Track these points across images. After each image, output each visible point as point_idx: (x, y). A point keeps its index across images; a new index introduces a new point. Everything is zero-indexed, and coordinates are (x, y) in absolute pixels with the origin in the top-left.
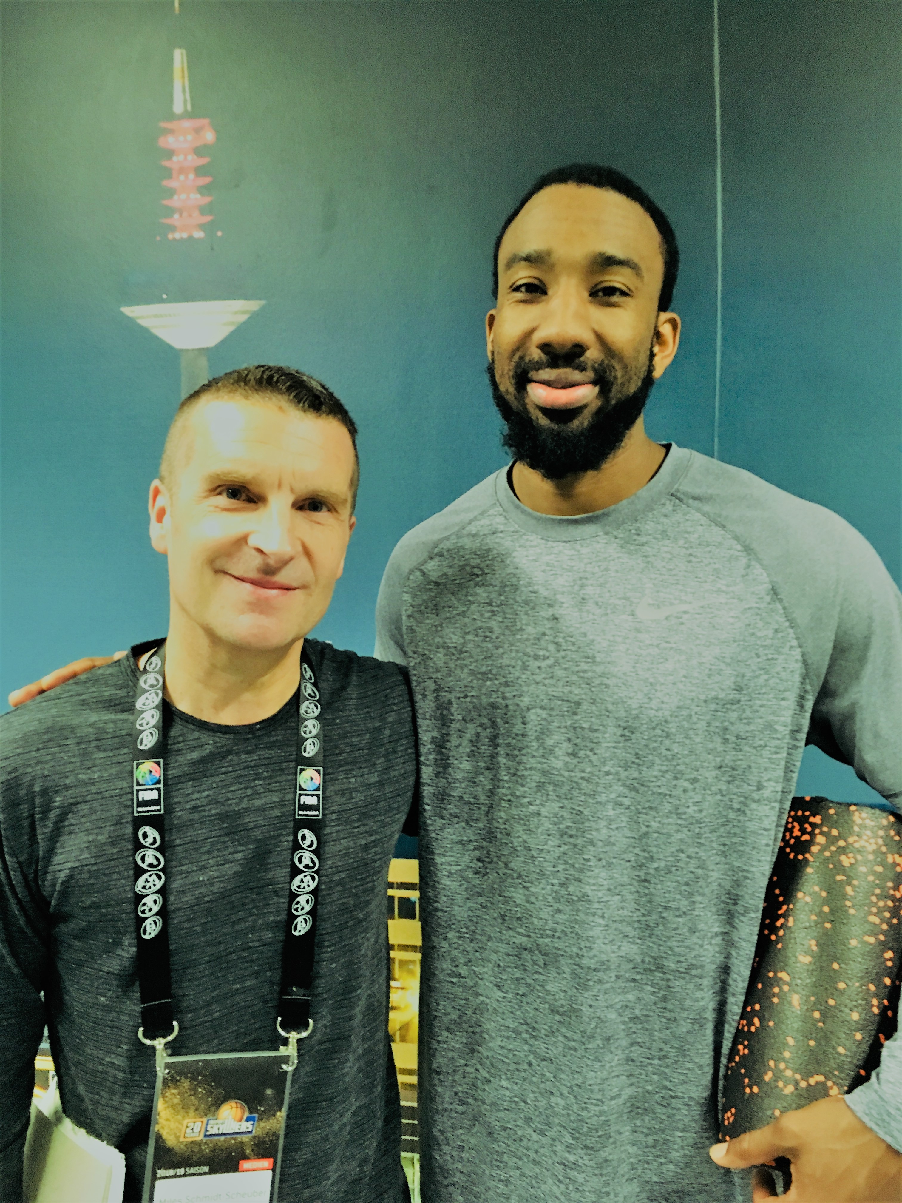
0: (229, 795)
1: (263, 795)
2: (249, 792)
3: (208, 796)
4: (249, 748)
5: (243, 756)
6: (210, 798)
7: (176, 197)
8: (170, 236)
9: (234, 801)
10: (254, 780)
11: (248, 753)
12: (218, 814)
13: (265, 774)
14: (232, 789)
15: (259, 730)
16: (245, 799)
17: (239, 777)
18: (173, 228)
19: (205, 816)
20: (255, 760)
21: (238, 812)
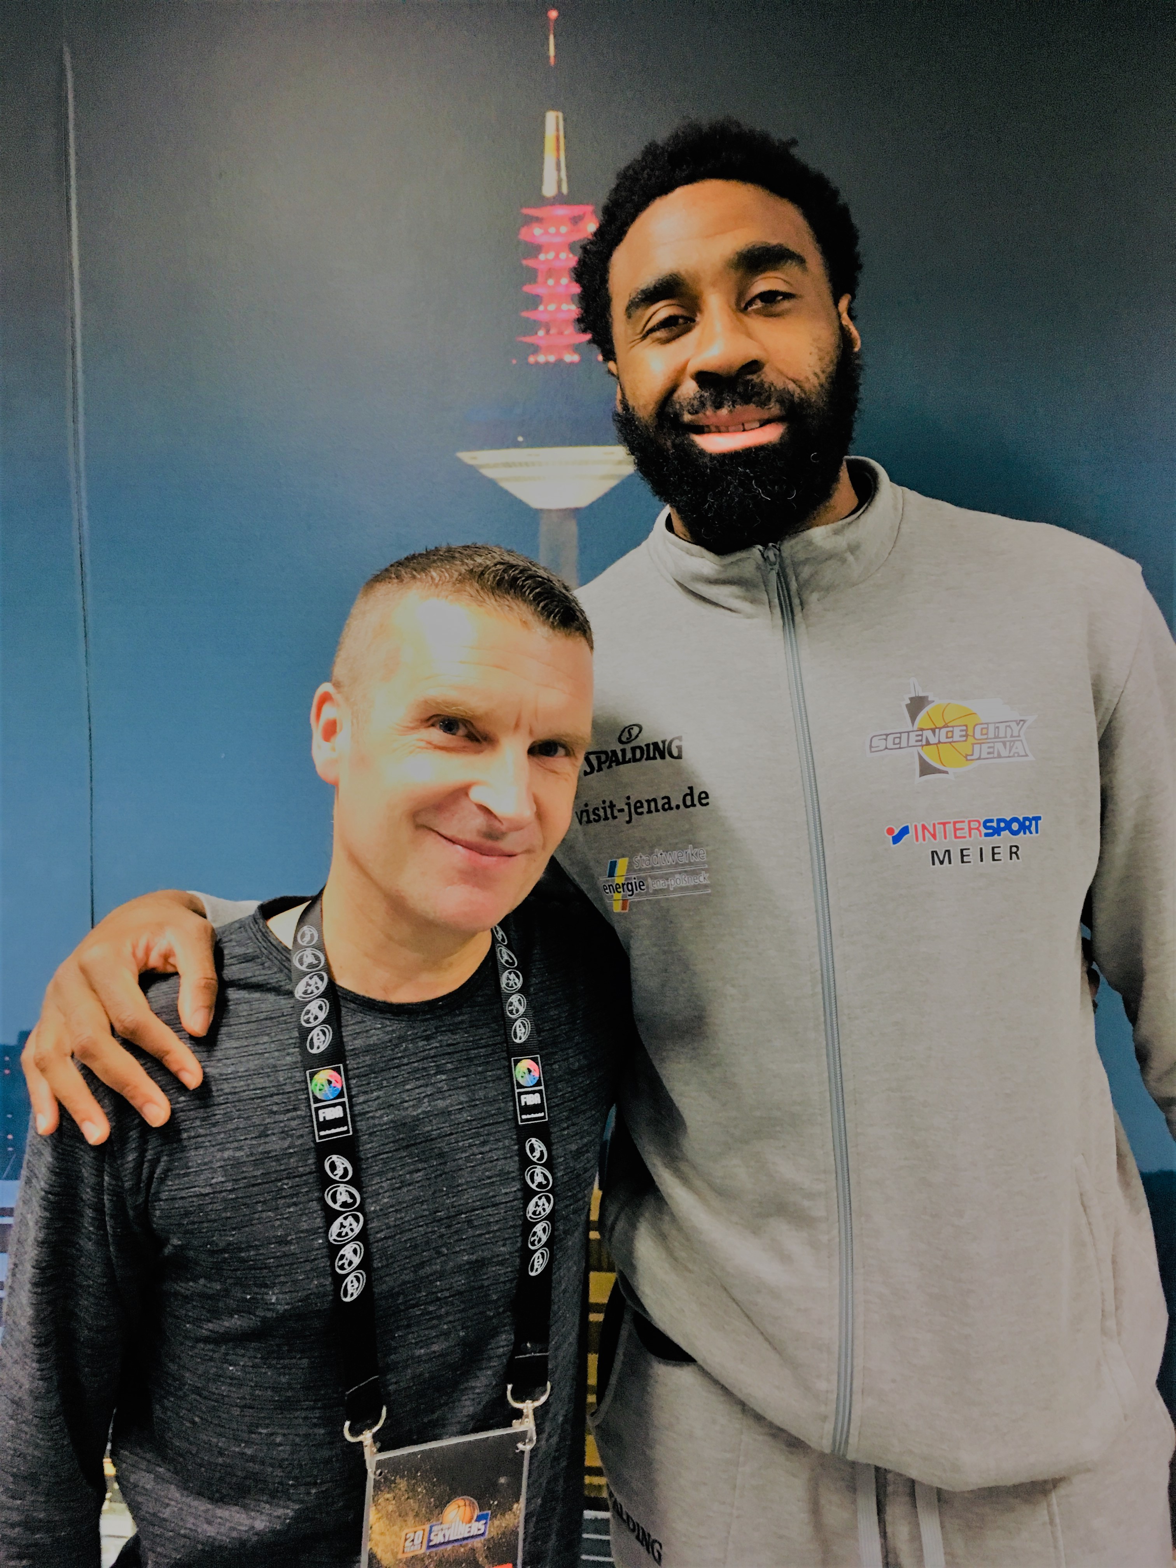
0: (405, 1096)
1: (447, 1094)
2: (429, 1090)
3: (378, 1098)
4: (429, 1033)
5: (421, 1044)
6: (380, 1101)
7: (541, 308)
8: (532, 359)
9: (411, 1103)
10: (436, 1074)
11: (428, 1038)
12: (392, 1121)
13: (450, 1066)
14: (408, 1087)
15: (441, 1007)
16: (426, 1100)
17: (417, 1070)
18: (536, 349)
19: (375, 1126)
20: (436, 1047)
21: (416, 1119)
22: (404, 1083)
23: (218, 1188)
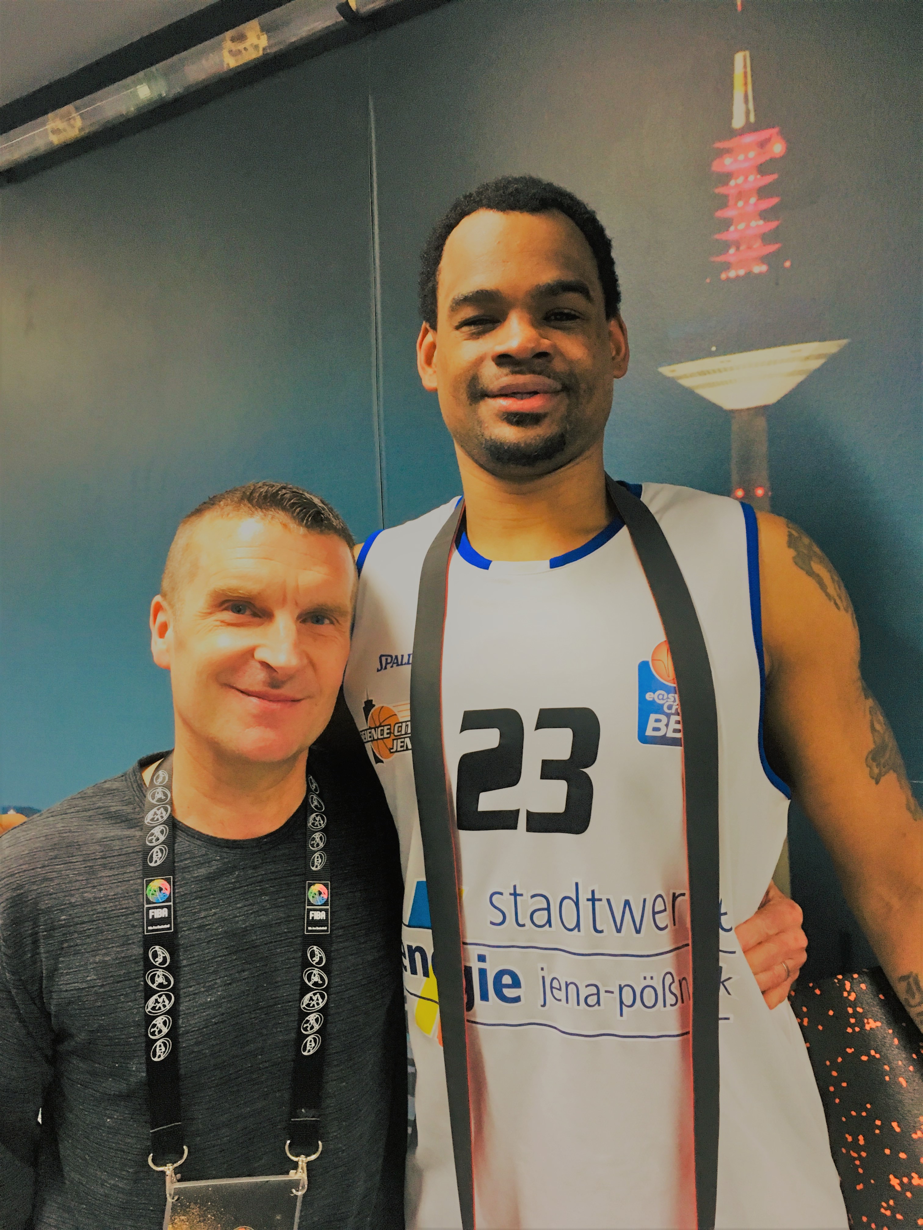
1: (269, 911)
4: (256, 863)
9: (242, 918)
11: (255, 868)
13: (272, 889)
16: (253, 915)
22: (237, 902)
23: (92, 984)
